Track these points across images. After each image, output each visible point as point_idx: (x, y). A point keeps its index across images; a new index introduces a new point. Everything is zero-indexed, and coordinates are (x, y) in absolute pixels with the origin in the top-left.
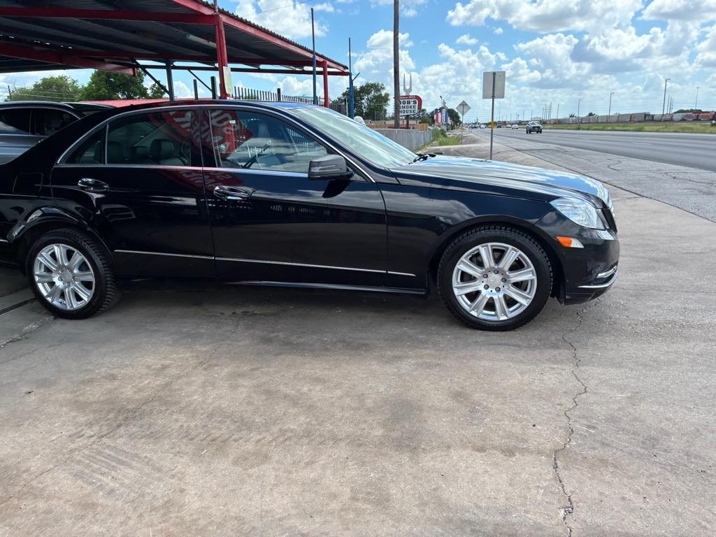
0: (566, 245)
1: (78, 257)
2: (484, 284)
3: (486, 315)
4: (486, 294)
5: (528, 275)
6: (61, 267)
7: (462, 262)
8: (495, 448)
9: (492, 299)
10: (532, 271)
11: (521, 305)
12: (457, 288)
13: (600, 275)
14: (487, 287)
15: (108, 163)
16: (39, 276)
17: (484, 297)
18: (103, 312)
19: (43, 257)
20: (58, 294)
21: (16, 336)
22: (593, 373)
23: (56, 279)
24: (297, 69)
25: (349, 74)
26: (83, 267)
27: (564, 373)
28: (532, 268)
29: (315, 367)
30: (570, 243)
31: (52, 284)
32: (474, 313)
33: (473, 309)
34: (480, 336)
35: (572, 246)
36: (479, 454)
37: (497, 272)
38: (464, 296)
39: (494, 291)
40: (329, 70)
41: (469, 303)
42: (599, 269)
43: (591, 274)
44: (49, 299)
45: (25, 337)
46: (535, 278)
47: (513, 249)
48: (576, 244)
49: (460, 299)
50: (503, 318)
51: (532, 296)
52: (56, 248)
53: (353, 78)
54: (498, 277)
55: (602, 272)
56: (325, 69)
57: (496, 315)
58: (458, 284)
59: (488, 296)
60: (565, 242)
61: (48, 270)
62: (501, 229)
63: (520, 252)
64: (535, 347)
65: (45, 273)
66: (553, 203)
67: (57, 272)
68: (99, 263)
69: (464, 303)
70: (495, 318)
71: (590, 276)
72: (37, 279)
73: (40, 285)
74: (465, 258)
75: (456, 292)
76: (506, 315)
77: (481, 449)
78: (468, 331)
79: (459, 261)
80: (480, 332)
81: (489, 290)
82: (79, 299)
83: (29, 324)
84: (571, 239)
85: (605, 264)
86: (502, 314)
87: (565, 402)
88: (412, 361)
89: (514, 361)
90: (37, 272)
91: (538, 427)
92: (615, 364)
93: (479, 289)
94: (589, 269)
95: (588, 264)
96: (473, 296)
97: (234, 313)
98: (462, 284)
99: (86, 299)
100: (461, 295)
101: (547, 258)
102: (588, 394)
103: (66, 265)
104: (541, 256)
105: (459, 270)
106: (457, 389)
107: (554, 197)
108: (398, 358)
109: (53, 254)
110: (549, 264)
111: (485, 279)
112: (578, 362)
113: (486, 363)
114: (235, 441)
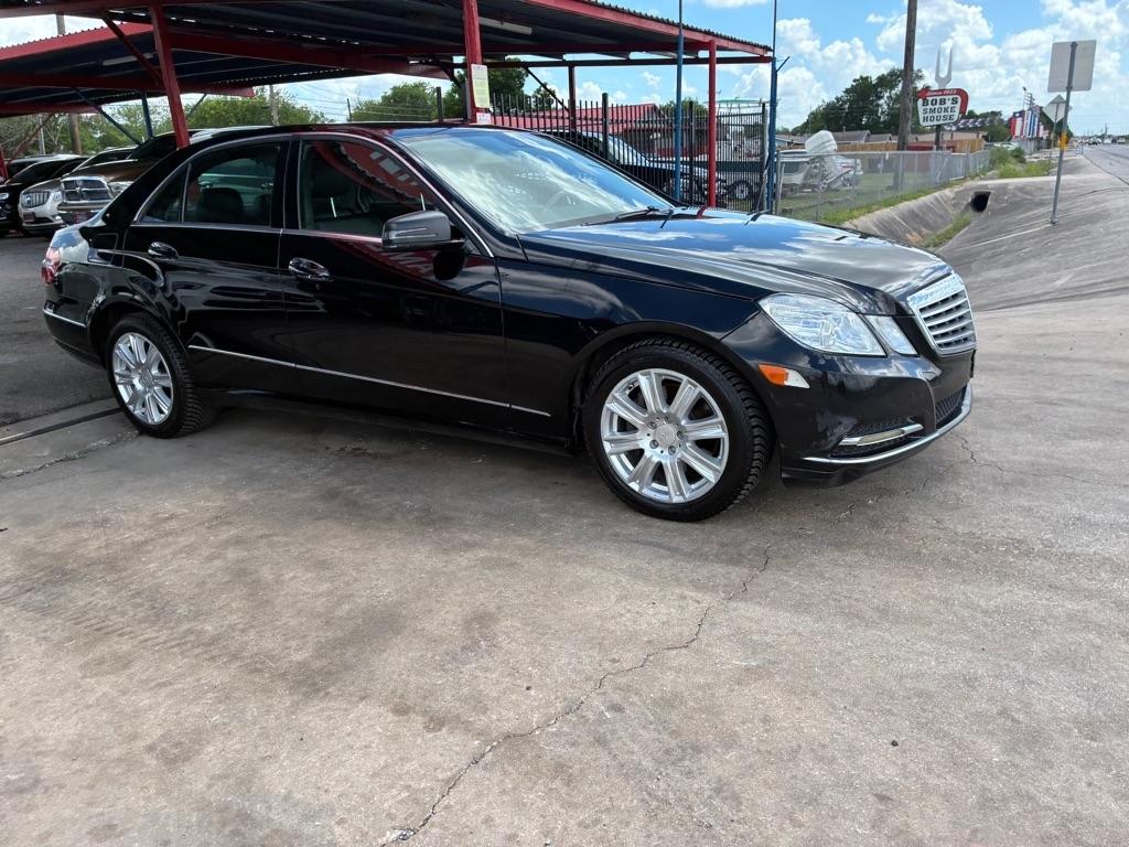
0: (775, 381)
1: (155, 352)
2: (650, 439)
3: (652, 491)
4: (653, 455)
5: (715, 429)
6: (139, 365)
7: (615, 398)
8: (425, 713)
9: (660, 465)
10: (721, 423)
11: (708, 481)
12: (610, 441)
13: (848, 441)
14: (654, 444)
15: (185, 220)
16: (120, 375)
17: (649, 460)
18: (184, 435)
19: (122, 348)
20: (140, 401)
21: (73, 453)
22: (748, 612)
23: (136, 381)
25: (772, 60)
26: (161, 368)
27: (692, 607)
28: (721, 417)
30: (785, 377)
31: (133, 386)
32: (635, 486)
33: (633, 480)
34: (634, 524)
35: (786, 383)
36: (391, 717)
37: (668, 418)
38: (623, 457)
39: (666, 453)
40: (719, 54)
41: (631, 467)
42: (840, 430)
43: (826, 437)
44: (131, 407)
45: (86, 454)
46: (725, 435)
47: (690, 383)
48: (795, 380)
49: (614, 459)
50: (677, 499)
51: (722, 468)
52: (131, 338)
53: (778, 65)
54: (671, 429)
55: (850, 435)
56: (712, 54)
57: (667, 493)
58: (613, 434)
59: (656, 459)
60: (773, 375)
61: (128, 369)
62: (671, 345)
63: (700, 389)
65: (126, 373)
66: (763, 303)
67: (136, 369)
68: (178, 365)
69: (620, 465)
70: (664, 498)
71: (823, 441)
72: (117, 378)
73: (121, 388)
74: (619, 392)
75: (608, 447)
76: (682, 494)
77: (402, 711)
78: (628, 515)
79: (610, 396)
80: (644, 518)
81: (658, 450)
82: (161, 412)
83: (100, 439)
84: (787, 371)
85: (855, 421)
86: (676, 492)
87: (630, 657)
88: (482, 554)
89: (636, 574)
90: (117, 370)
91: (532, 692)
92: (801, 607)
93: (641, 447)
94: (820, 429)
95: (819, 419)
96: (636, 455)
97: (343, 449)
98: (620, 436)
99: (166, 412)
100: (618, 454)
101: (748, 403)
102: (684, 651)
103: (143, 362)
104: (736, 398)
105: (612, 413)
106: (492, 608)
107: (765, 293)
108: (468, 546)
109: (130, 346)
110: (751, 412)
111: (651, 431)
112: (741, 592)
113: (587, 573)
114: (120, 635)
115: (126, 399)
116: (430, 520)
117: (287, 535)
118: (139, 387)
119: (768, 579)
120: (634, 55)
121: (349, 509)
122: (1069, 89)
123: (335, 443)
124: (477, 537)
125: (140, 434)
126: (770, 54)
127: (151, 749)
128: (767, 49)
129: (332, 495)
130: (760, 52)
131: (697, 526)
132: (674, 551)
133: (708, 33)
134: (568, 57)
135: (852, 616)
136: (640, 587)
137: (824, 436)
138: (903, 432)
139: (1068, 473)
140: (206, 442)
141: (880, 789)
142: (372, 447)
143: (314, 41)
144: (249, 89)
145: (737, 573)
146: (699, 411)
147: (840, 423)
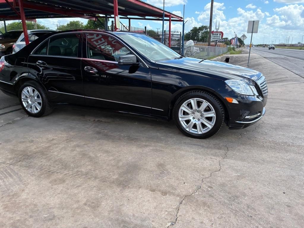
0: (230, 102)
1: (36, 92)
2: (192, 117)
3: (193, 131)
4: (193, 121)
5: (212, 114)
6: (30, 96)
7: (183, 106)
8: (159, 191)
9: (195, 124)
10: (214, 113)
11: (209, 128)
12: (181, 117)
13: (247, 117)
14: (194, 118)
15: (48, 55)
16: (23, 99)
17: (192, 123)
18: (44, 116)
19: (25, 91)
20: (30, 107)
21: (10, 122)
22: (230, 162)
23: (29, 101)
24: (160, 18)
25: (183, 21)
26: (38, 97)
27: (215, 161)
28: (214, 111)
29: (109, 146)
30: (232, 101)
31: (28, 102)
32: (187, 129)
33: (187, 128)
34: (188, 140)
35: (233, 102)
36: (151, 192)
37: (198, 111)
38: (184, 122)
39: (197, 120)
40: (172, 19)
41: (186, 125)
42: (246, 114)
44: (27, 108)
45: (14, 122)
46: (215, 116)
47: (206, 102)
48: (235, 101)
49: (182, 122)
50: (200, 133)
51: (213, 124)
52: (29, 88)
54: (199, 114)
55: (247, 116)
56: (170, 18)
57: (197, 131)
58: (182, 116)
59: (194, 122)
60: (229, 100)
61: (26, 97)
62: (201, 92)
63: (209, 103)
64: (211, 148)
65: (26, 98)
66: (226, 81)
67: (29, 98)
68: (44, 95)
69: (184, 124)
70: (196, 133)
71: (241, 117)
72: (22, 100)
73: (24, 103)
74: (185, 104)
75: (180, 119)
76: (201, 131)
77: (153, 191)
78: (185, 137)
79: (182, 105)
80: (190, 138)
81: (195, 120)
82: (37, 109)
83: (17, 117)
84: (233, 99)
85: (249, 112)
86: (200, 131)
87: (207, 174)
88: (151, 148)
89: (196, 153)
90: (23, 97)
91: (186, 184)
92: (242, 159)
93: (190, 119)
94: (241, 114)
95: (241, 111)
96: (188, 122)
97: (94, 120)
98: (183, 116)
99: (39, 110)
100: (183, 121)
101: (221, 107)
102: (219, 172)
103: (32, 95)
104: (219, 106)
105: (182, 110)
106: (162, 162)
107: (227, 79)
108: (146, 146)
109: (28, 90)
110: (222, 110)
111: (193, 115)
112: (225, 156)
113: (183, 153)
114: (57, 173)
115: (25, 106)
116: (131, 140)
117: (92, 144)
118: (30, 102)
119: (230, 153)
121: (107, 137)
122: (252, 33)
123: (92, 119)
124: (147, 144)
125: (29, 116)
126: (182, 19)
127: (85, 204)
128: (182, 18)
129: (99, 133)
130: (180, 18)
131: (205, 140)
132: (203, 147)
133: (169, 13)
135: (256, 162)
136: (198, 156)
137: (241, 116)
140: (51, 118)
141: (287, 204)
143: (58, 7)
144: (35, 20)
145: (222, 152)
146: (208, 110)
147: (246, 113)
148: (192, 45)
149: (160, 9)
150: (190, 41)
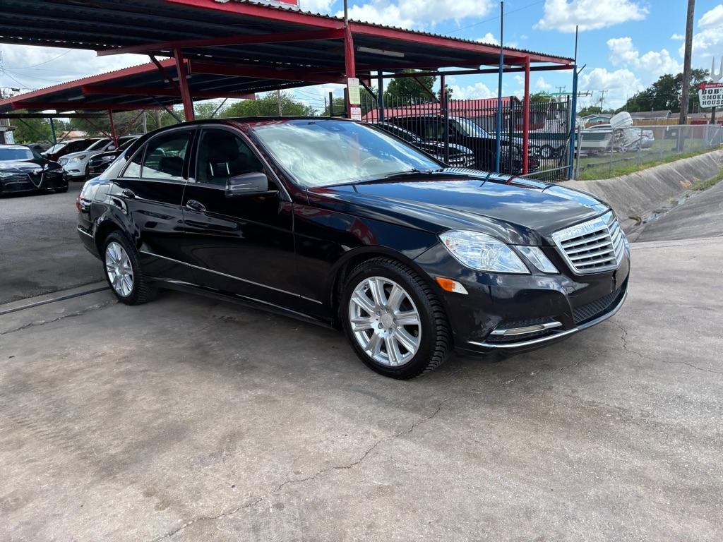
0: (446, 289)
1: (125, 254)
2: (378, 322)
3: (379, 357)
4: (379, 333)
5: (414, 319)
6: (118, 261)
7: (356, 294)
8: (162, 497)
9: (383, 340)
10: (416, 315)
11: (410, 354)
12: (356, 322)
13: (497, 332)
14: (381, 326)
16: (109, 267)
17: (377, 336)
19: (110, 251)
20: (118, 282)
21: (78, 312)
22: (404, 447)
23: (117, 271)
25: (574, 67)
26: (128, 263)
27: (370, 440)
28: (416, 311)
30: (451, 285)
31: (115, 274)
32: (369, 353)
33: (369, 349)
35: (454, 290)
37: (388, 309)
38: (364, 333)
39: (387, 332)
41: (368, 340)
42: (490, 324)
43: (480, 328)
44: (114, 286)
45: (84, 313)
46: (419, 323)
47: (398, 287)
48: (459, 288)
49: (358, 335)
50: (393, 364)
51: (418, 345)
52: (114, 245)
53: (578, 71)
54: (390, 317)
55: (499, 328)
56: (526, 65)
57: (388, 359)
58: (357, 318)
59: (381, 336)
60: (445, 285)
61: (113, 263)
62: (387, 262)
63: (404, 291)
64: (398, 405)
65: (112, 265)
66: (443, 237)
67: (117, 264)
69: (362, 339)
70: (386, 362)
71: (479, 331)
73: (110, 274)
74: (359, 290)
75: (354, 326)
77: (150, 494)
79: (353, 293)
80: (375, 375)
81: (383, 330)
82: (128, 289)
83: (95, 304)
84: (454, 282)
85: (500, 318)
86: (394, 359)
87: (307, 471)
88: (260, 392)
89: (347, 414)
90: (108, 263)
91: (234, 490)
93: (373, 327)
94: (477, 322)
95: (475, 315)
96: (370, 332)
97: (222, 317)
98: (362, 319)
99: (131, 290)
100: (360, 331)
101: (432, 302)
102: (346, 471)
103: (120, 259)
104: (425, 298)
105: (357, 306)
106: (244, 429)
107: (444, 230)
108: (255, 386)
109: (114, 250)
110: (434, 308)
111: (378, 317)
115: (112, 281)
117: (156, 371)
118: (118, 274)
119: (431, 424)
120: (483, 67)
121: (202, 357)
123: (220, 313)
124: (264, 381)
125: (119, 302)
126: (573, 63)
128: (571, 60)
129: (197, 347)
130: (566, 62)
131: (405, 383)
133: (525, 52)
134: (441, 70)
135: (473, 456)
136: (346, 423)
137: (479, 327)
138: (544, 327)
139: (689, 361)
140: (150, 309)
142: (238, 317)
143: (283, 65)
144: (252, 95)
145: (412, 418)
146: (405, 306)
147: (490, 320)
148: (627, 124)
149: (493, 46)
150: (622, 115)
